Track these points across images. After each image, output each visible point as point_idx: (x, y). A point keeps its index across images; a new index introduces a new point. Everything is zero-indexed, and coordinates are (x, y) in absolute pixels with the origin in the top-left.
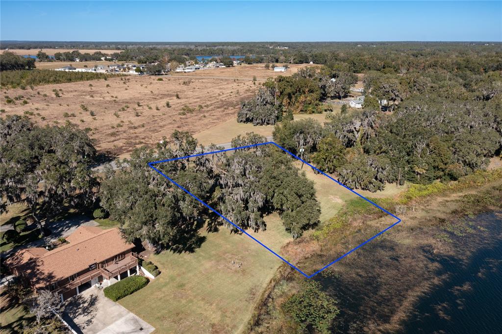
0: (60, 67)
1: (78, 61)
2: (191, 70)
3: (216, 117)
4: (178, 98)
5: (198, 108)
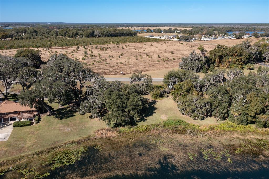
0: (147, 36)
1: (163, 33)
2: (210, 40)
3: (173, 65)
4: (172, 53)
5: (172, 59)
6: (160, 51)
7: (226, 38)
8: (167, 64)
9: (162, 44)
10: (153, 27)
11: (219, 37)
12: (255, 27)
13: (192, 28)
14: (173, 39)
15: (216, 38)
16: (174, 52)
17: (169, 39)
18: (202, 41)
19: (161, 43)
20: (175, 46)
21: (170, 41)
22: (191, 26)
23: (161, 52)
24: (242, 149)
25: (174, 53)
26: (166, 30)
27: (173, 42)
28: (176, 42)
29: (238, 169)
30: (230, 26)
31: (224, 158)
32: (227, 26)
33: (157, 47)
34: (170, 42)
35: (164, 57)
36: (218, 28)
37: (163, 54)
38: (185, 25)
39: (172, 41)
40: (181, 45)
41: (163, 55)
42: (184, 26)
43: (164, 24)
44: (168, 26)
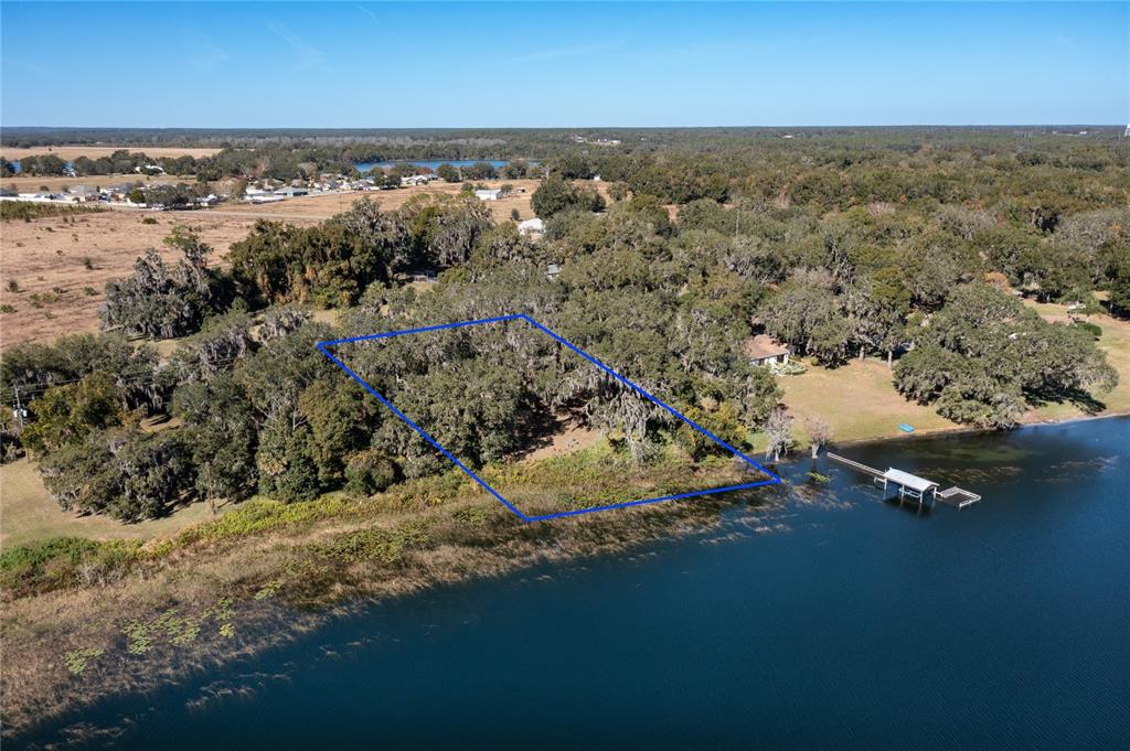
1: (71, 174)
2: (281, 197)
3: (79, 317)
4: (90, 267)
5: (82, 294)
6: (32, 260)
7: (343, 190)
8: (50, 317)
9: (50, 229)
10: (27, 147)
11: (317, 185)
12: (461, 141)
13: (219, 150)
14: (114, 204)
15: (304, 190)
16: (100, 260)
17: (92, 205)
18: (243, 207)
19: (47, 222)
20: (114, 235)
21: (98, 210)
22: (220, 140)
23: (37, 264)
24: (281, 581)
25: (101, 265)
26: (90, 163)
27: (109, 217)
28: (128, 214)
29: (250, 650)
30: (373, 140)
31: (209, 629)
32: (365, 141)
33: (19, 245)
34: (96, 215)
35: (43, 285)
36: (330, 147)
37: (41, 274)
38: (192, 137)
39: (108, 213)
40: (146, 225)
41: (41, 279)
42: (188, 139)
43: (94, 131)
44: (108, 143)
